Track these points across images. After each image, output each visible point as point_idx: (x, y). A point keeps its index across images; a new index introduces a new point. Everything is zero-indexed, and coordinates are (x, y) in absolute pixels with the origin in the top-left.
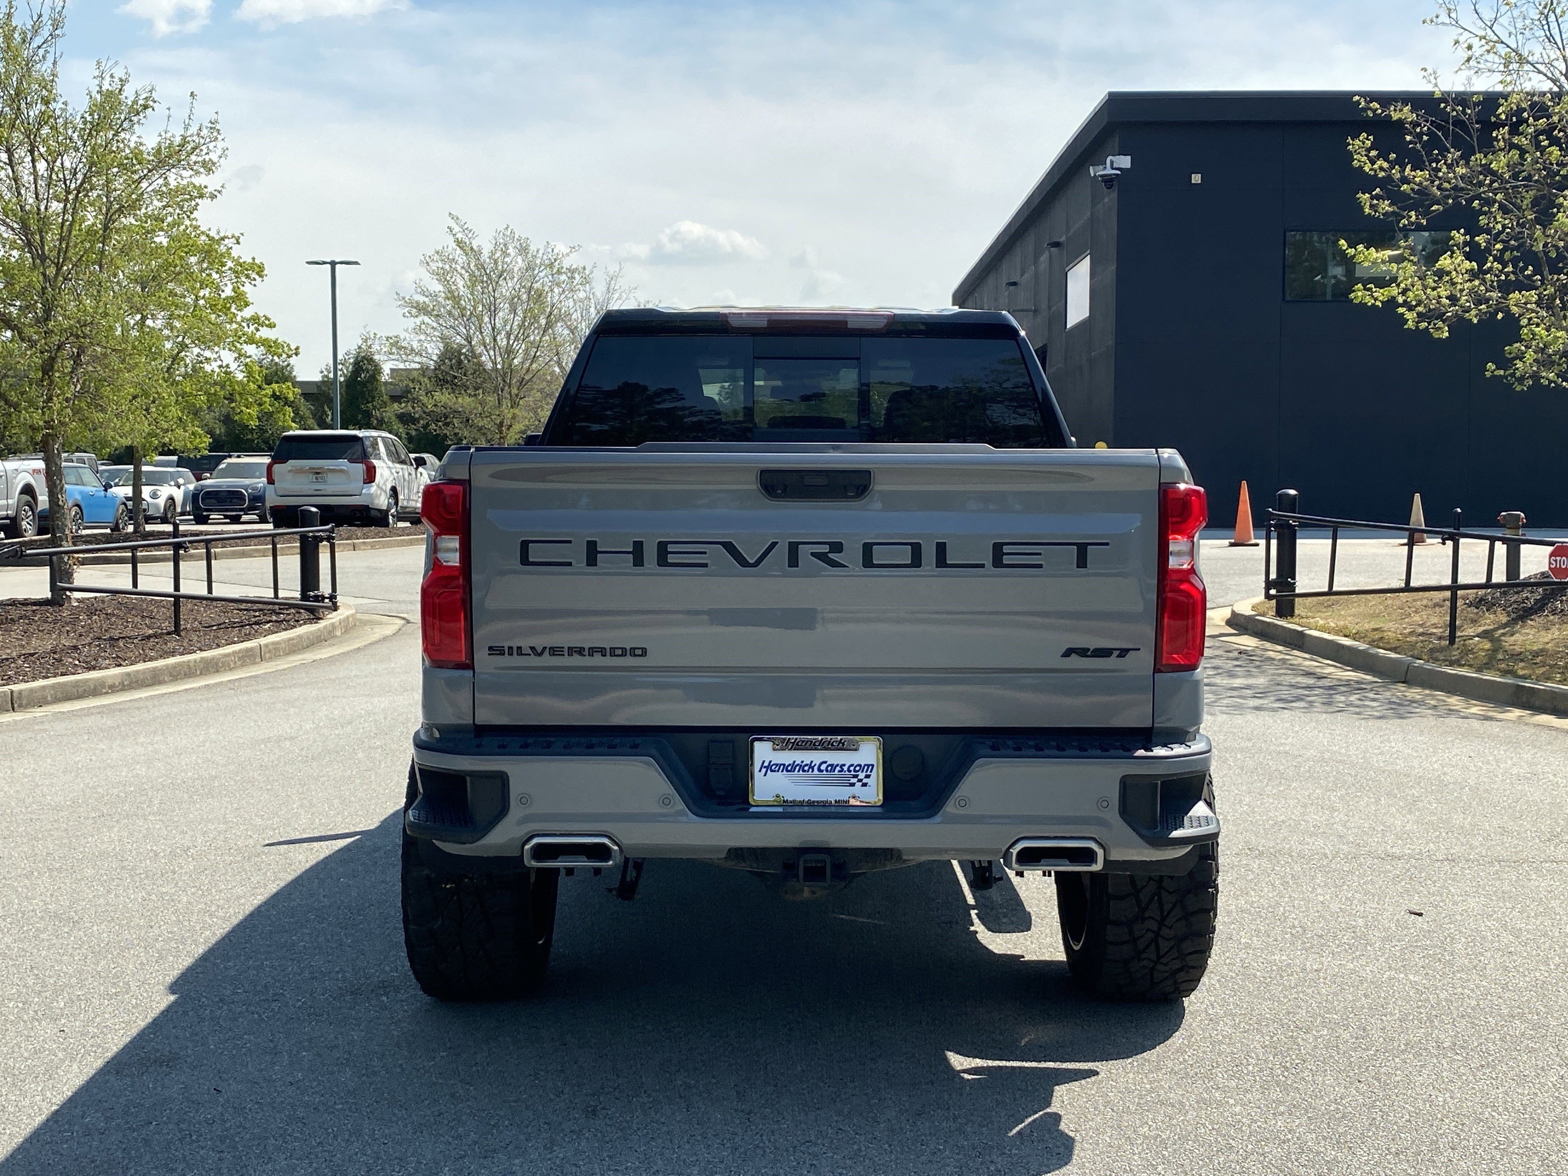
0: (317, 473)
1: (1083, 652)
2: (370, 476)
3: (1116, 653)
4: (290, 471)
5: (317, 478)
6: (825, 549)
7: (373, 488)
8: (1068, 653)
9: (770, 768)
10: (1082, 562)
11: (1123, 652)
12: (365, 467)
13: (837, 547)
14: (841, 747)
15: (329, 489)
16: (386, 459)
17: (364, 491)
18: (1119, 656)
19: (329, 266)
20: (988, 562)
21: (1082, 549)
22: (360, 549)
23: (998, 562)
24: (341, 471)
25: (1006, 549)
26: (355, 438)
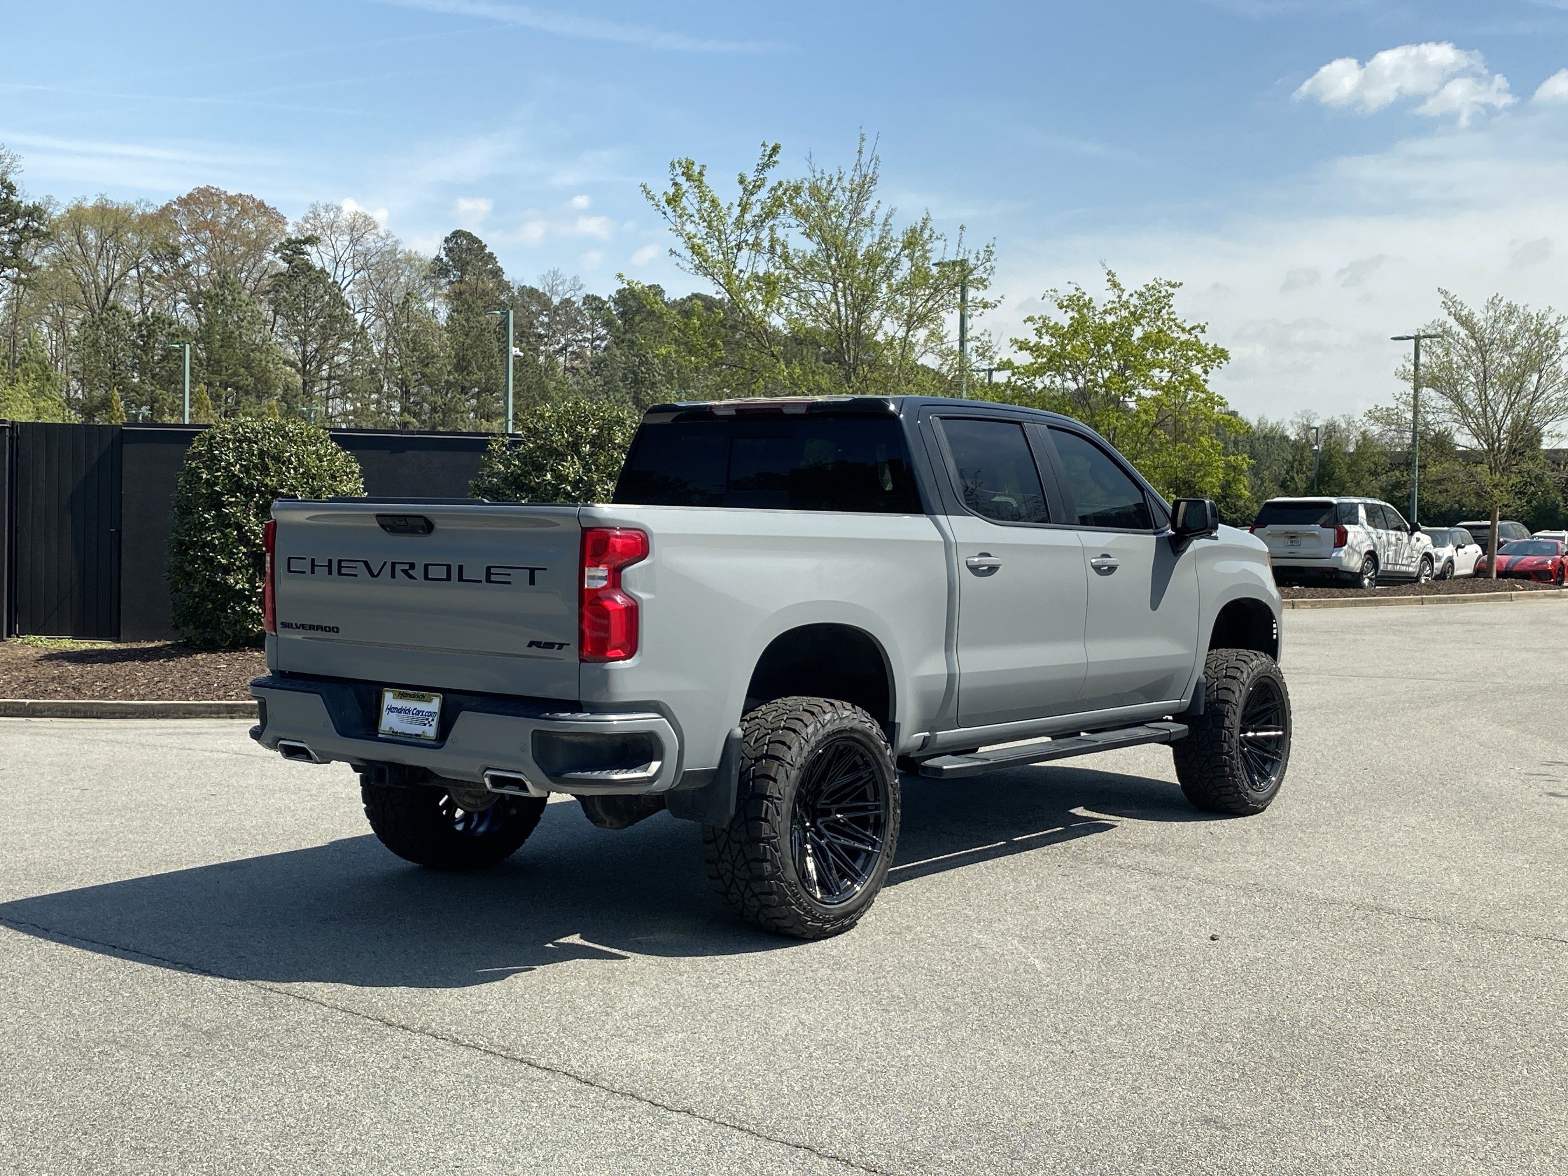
0: (1292, 536)
1: (538, 644)
2: (1341, 539)
3: (557, 646)
4: (1269, 534)
5: (1291, 542)
6: (407, 567)
7: (1342, 553)
8: (531, 644)
9: (391, 709)
10: (532, 582)
11: (561, 646)
12: (1336, 532)
13: (412, 566)
14: (422, 699)
15: (1302, 551)
16: (1365, 523)
17: (1334, 555)
18: (558, 649)
19: (1413, 341)
20: (484, 579)
21: (532, 571)
22: (1299, 608)
23: (488, 580)
24: (1313, 535)
25: (493, 571)
26: (1329, 505)
